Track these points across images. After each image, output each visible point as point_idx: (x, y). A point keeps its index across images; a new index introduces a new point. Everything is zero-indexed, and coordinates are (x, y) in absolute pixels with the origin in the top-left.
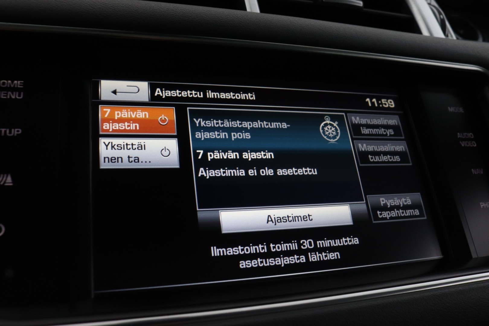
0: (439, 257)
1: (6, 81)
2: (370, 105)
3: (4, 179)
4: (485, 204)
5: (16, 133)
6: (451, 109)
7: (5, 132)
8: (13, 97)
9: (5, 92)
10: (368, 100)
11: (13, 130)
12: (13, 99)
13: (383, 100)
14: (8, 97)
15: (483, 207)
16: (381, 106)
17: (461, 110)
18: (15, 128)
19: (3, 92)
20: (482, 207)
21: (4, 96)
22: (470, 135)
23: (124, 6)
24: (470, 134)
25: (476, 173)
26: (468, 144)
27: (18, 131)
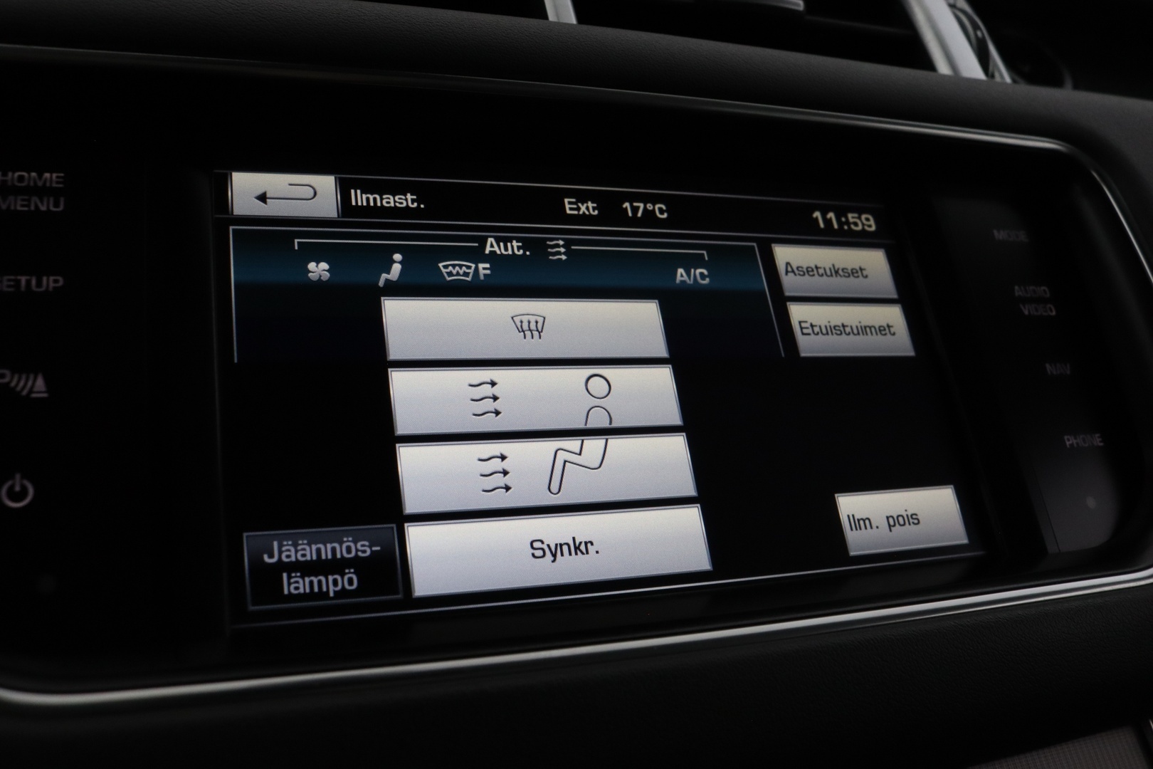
0: (976, 553)
1: (25, 174)
2: (822, 225)
3: (30, 383)
4: (1076, 439)
5: (52, 285)
6: (1000, 235)
7: (28, 282)
8: (43, 208)
9: (26, 197)
10: (817, 214)
11: (45, 279)
12: (44, 212)
13: (850, 216)
14: (33, 208)
15: (1072, 445)
16: (846, 227)
17: (1022, 237)
18: (48, 276)
19: (20, 198)
20: (1068, 446)
21: (23, 206)
22: (1043, 290)
23: (282, 9)
24: (1043, 288)
25: (1055, 373)
26: (1037, 310)
27: (56, 281)
